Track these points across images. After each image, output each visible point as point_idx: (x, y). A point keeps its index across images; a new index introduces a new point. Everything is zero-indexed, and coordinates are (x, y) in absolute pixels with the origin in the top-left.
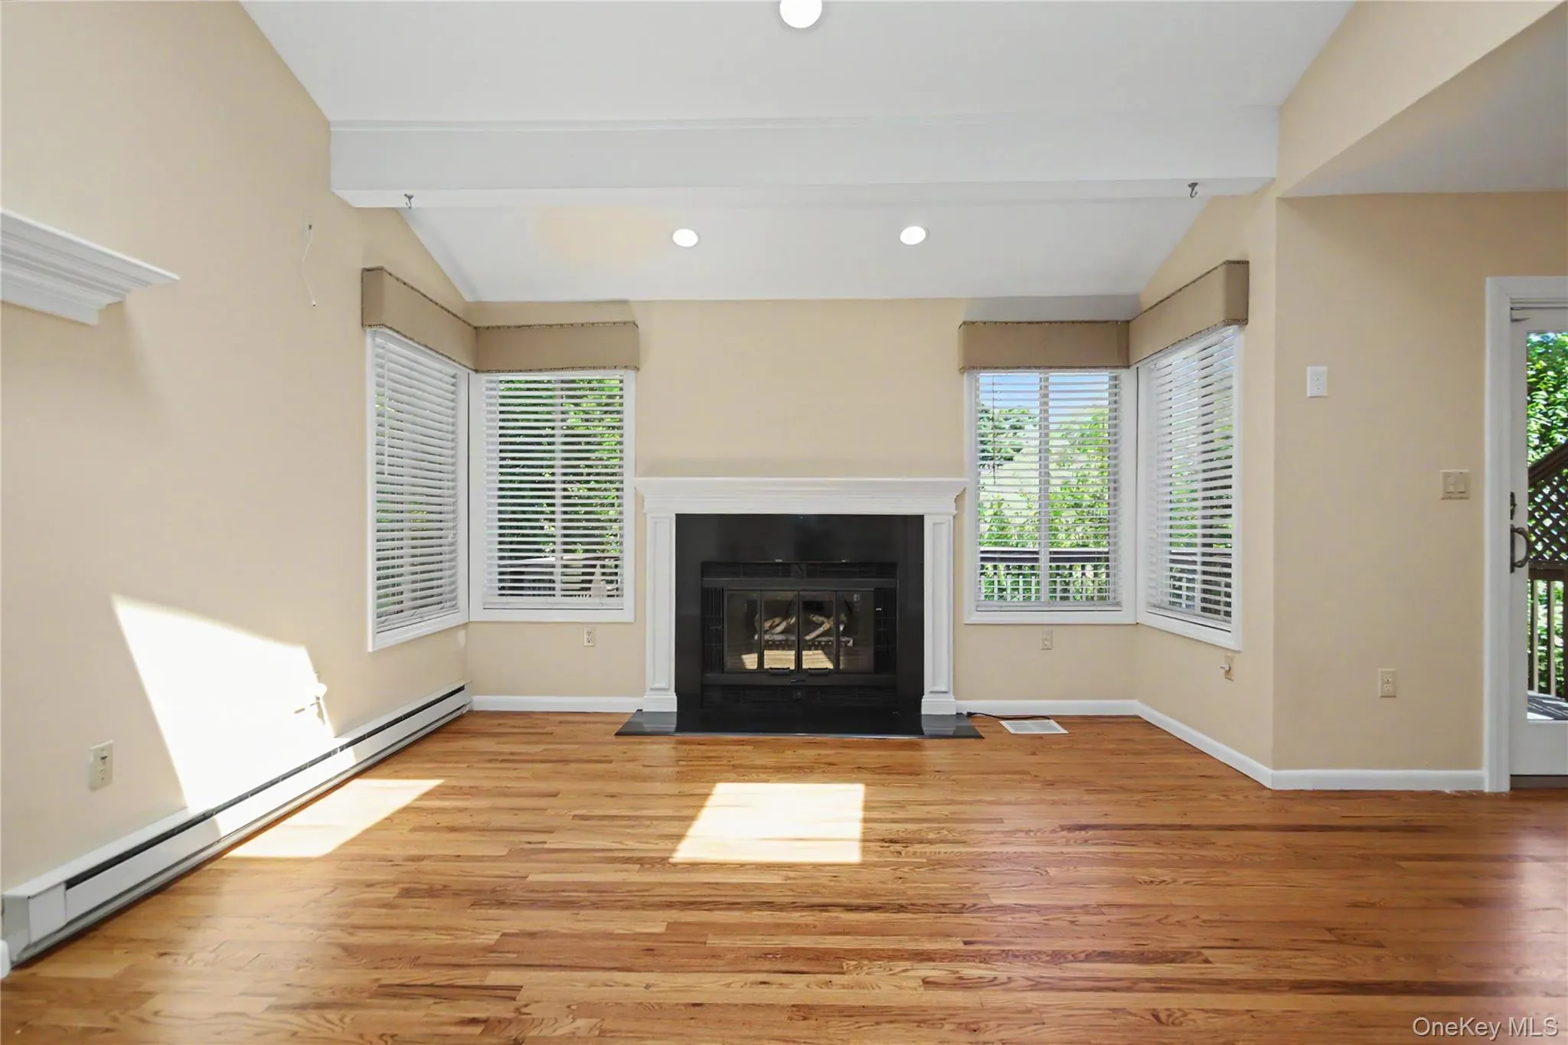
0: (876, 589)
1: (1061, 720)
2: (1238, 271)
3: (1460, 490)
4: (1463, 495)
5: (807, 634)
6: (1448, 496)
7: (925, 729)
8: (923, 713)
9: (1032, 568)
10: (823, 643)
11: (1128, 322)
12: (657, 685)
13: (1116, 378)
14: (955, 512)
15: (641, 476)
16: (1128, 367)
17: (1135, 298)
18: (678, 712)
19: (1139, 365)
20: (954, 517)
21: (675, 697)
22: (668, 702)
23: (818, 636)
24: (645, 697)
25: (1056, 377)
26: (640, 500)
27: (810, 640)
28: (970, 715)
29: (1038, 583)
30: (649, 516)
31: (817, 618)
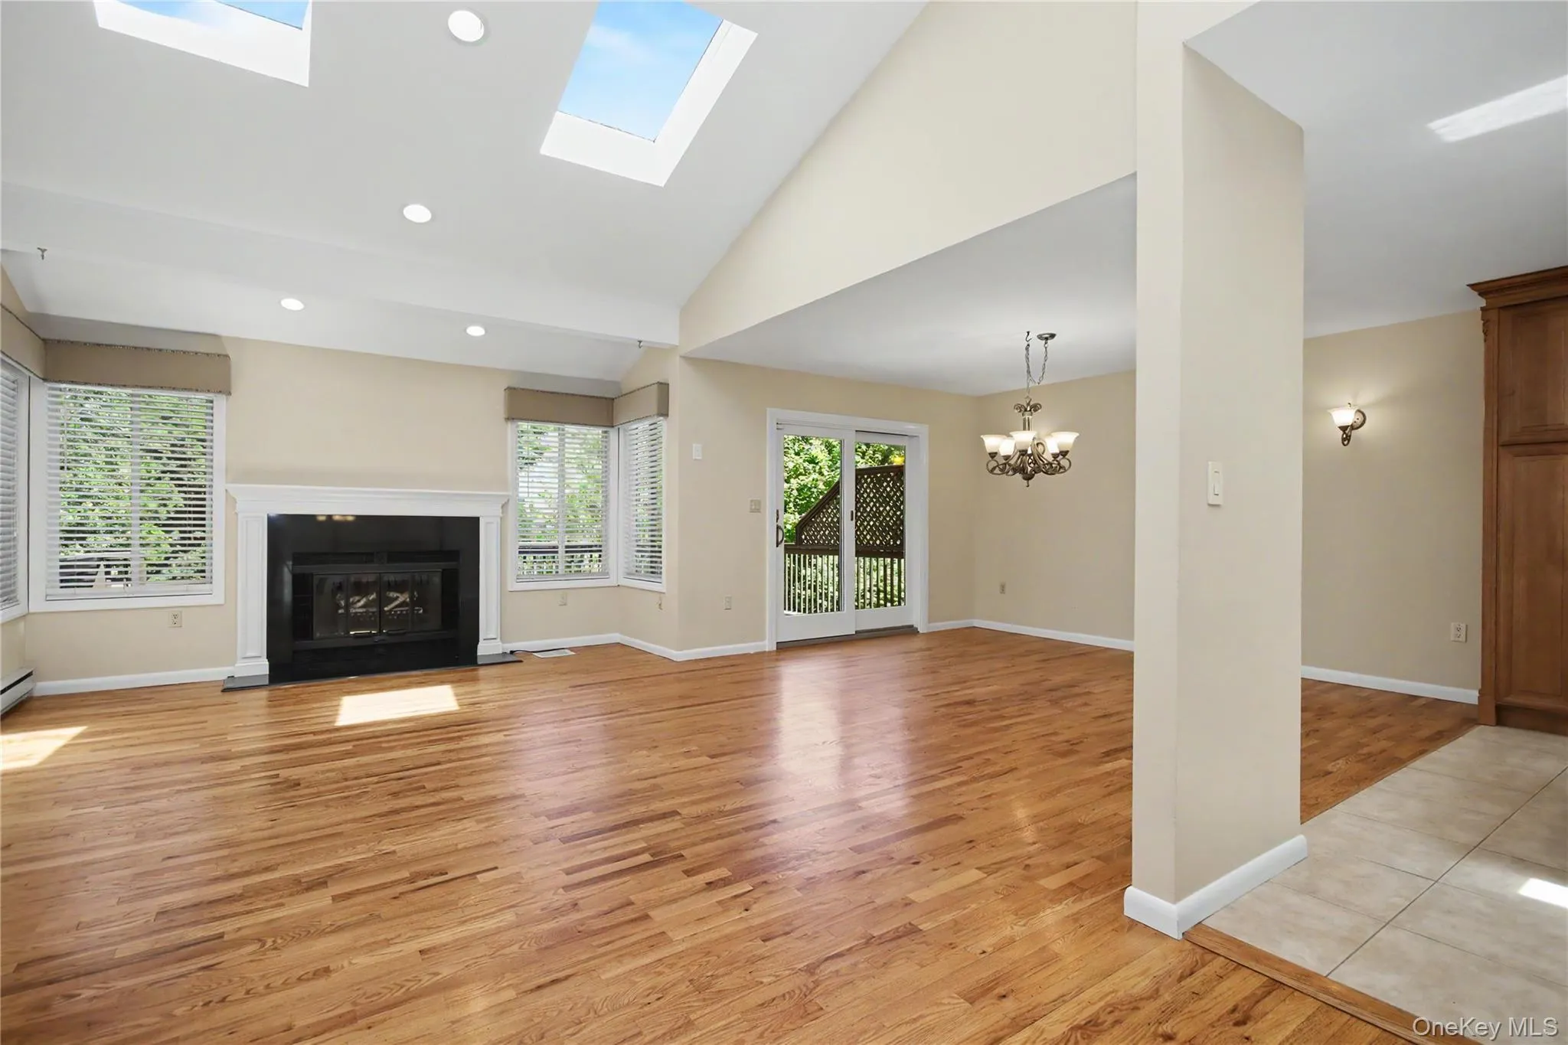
0: (444, 570)
1: (571, 649)
2: (664, 388)
3: (757, 507)
4: (758, 511)
5: (386, 606)
6: (752, 511)
7: (479, 663)
8: (479, 653)
9: (554, 557)
10: (399, 612)
11: (613, 399)
12: (249, 654)
13: (606, 432)
14: (501, 515)
15: (232, 483)
16: (613, 427)
17: (616, 384)
18: (269, 675)
19: (620, 426)
20: (501, 518)
21: (267, 663)
22: (261, 667)
23: (397, 606)
24: (236, 665)
25: (571, 429)
26: (231, 501)
27: (388, 611)
28: (512, 652)
29: (557, 567)
30: (240, 516)
31: (393, 594)
